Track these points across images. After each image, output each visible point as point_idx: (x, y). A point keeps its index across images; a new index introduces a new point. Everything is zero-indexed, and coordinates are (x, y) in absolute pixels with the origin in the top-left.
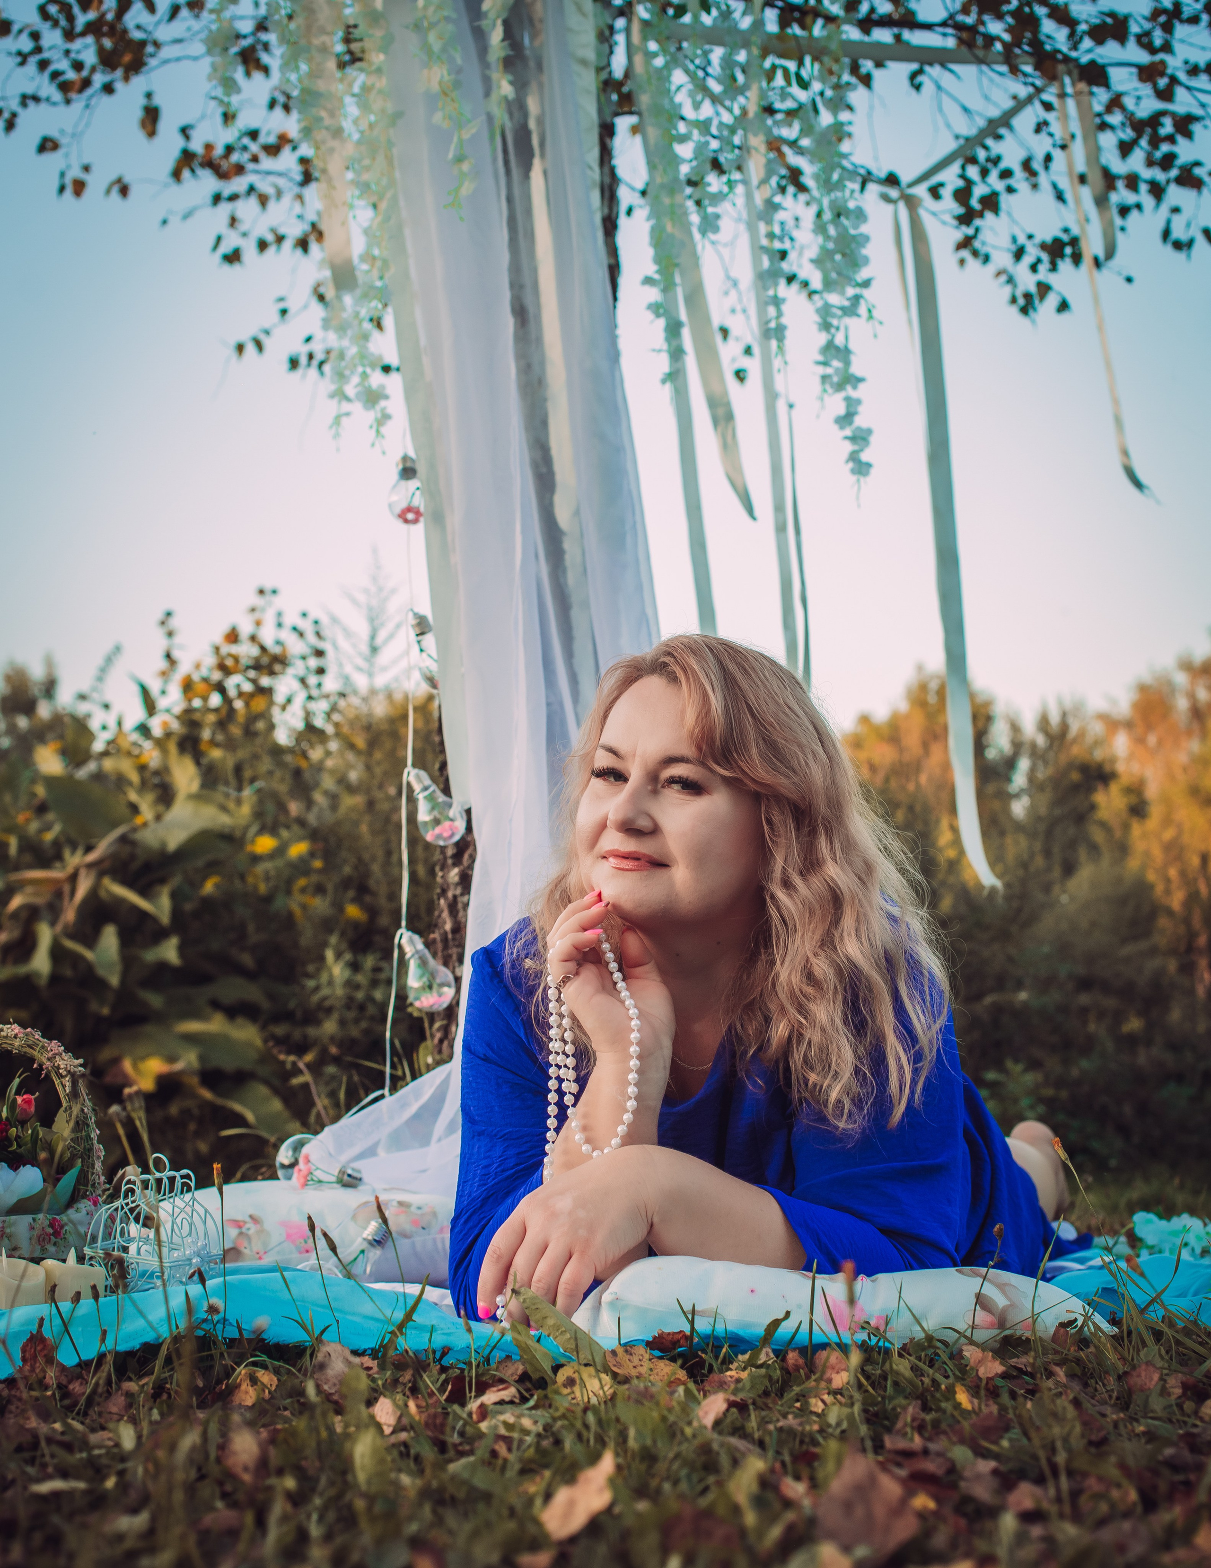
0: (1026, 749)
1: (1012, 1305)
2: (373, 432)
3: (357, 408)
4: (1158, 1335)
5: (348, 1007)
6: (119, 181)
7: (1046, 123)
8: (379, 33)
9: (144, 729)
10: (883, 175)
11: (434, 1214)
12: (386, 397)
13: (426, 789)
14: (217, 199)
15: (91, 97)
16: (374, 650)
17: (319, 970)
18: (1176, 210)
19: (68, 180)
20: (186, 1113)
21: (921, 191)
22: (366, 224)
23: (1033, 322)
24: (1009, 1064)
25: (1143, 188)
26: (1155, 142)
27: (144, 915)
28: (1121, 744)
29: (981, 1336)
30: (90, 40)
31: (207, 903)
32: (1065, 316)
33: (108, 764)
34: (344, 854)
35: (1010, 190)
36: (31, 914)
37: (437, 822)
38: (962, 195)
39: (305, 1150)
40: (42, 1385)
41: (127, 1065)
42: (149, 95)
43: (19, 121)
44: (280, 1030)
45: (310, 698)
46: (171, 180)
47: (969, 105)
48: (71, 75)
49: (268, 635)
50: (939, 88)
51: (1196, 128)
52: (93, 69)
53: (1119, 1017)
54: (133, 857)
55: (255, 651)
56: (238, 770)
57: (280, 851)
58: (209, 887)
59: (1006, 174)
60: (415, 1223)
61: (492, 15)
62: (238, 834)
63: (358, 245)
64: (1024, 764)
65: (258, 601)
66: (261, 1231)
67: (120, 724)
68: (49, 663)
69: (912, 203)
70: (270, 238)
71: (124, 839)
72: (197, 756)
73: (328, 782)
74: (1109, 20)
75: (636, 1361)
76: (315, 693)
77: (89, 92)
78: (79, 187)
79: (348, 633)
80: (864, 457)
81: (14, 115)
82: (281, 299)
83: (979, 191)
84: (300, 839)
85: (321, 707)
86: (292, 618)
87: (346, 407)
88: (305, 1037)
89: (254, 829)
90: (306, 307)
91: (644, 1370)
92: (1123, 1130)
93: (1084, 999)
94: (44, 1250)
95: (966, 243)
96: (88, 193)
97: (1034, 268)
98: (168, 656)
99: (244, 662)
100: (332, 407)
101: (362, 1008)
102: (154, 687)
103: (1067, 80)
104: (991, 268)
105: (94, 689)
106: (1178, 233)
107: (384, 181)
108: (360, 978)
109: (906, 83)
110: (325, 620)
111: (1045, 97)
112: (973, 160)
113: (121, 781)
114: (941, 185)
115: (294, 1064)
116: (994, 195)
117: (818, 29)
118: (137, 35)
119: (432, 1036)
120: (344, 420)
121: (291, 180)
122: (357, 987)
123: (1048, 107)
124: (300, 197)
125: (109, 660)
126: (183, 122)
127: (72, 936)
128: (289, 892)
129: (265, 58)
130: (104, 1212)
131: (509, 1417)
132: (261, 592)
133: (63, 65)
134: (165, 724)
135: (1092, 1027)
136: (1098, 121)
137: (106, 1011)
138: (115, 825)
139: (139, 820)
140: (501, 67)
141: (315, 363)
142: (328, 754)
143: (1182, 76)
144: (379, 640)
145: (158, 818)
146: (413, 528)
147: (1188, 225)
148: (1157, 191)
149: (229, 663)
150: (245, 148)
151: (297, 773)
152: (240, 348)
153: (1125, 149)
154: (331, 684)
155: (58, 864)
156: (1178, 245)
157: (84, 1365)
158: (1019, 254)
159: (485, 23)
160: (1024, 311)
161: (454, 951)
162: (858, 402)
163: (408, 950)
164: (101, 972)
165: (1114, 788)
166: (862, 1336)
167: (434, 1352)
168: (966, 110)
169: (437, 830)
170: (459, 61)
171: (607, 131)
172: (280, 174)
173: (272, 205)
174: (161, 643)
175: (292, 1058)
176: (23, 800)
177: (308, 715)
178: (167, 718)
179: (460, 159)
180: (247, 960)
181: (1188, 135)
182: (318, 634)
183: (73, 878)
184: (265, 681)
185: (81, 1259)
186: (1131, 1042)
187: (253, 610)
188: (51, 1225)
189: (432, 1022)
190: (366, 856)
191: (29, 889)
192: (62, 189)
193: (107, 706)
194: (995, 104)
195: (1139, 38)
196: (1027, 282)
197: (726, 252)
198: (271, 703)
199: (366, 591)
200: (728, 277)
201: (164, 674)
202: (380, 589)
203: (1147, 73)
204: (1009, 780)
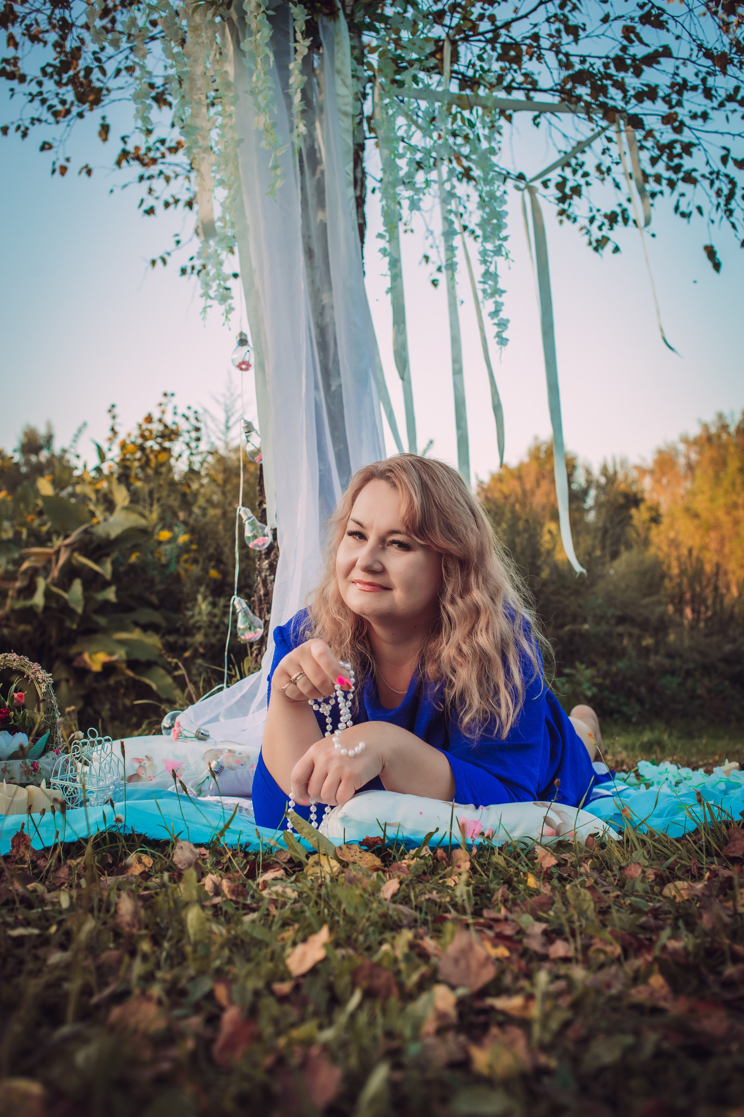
0: (594, 485)
1: (564, 823)
2: (224, 317)
3: (215, 303)
4: (644, 843)
5: (210, 627)
6: (86, 167)
7: (608, 149)
8: (231, 94)
9: (98, 469)
10: (516, 173)
11: (248, 757)
12: (232, 298)
13: (249, 518)
14: (141, 178)
15: (69, 121)
16: (228, 428)
17: (194, 606)
18: (682, 195)
19: (57, 167)
20: (118, 683)
21: (537, 184)
22: (222, 200)
23: (601, 255)
24: (578, 664)
25: (664, 182)
26: (671, 157)
27: (97, 574)
28: (647, 483)
29: (545, 840)
30: (70, 88)
31: (132, 568)
32: (617, 255)
33: (79, 489)
34: (209, 541)
35: (588, 184)
36: (33, 574)
37: (255, 537)
38: (561, 186)
39: (178, 719)
40: (22, 861)
41: (86, 656)
42: (104, 118)
43: (29, 132)
44: (171, 639)
45: (192, 454)
46: (116, 167)
47: (566, 134)
48: (59, 107)
49: (169, 419)
50: (550, 123)
51: (694, 150)
52: (72, 104)
53: (640, 638)
54: (91, 541)
55: (161, 428)
56: (151, 493)
57: (173, 540)
58: (133, 558)
59: (586, 175)
60: (238, 762)
61: (295, 86)
62: (150, 529)
63: (217, 212)
64: (593, 493)
65: (164, 400)
66: (152, 765)
67: (85, 466)
68: (49, 426)
69: (532, 191)
70: (171, 200)
71: (86, 532)
72: (128, 486)
73: (201, 501)
74: (646, 89)
75: (353, 853)
76: (194, 452)
77: (69, 117)
78: (63, 170)
79: (213, 419)
80: (505, 335)
81: (27, 129)
82: (177, 235)
83: (570, 184)
84: (185, 533)
85: (197, 459)
86: (182, 410)
87: (210, 302)
88: (185, 643)
89: (159, 527)
90: (190, 240)
91: (356, 858)
92: (641, 701)
93: (620, 629)
94: (28, 779)
95: (562, 212)
96: (68, 174)
97: (600, 228)
98: (113, 429)
99: (155, 433)
100: (202, 302)
101: (217, 627)
102: (105, 446)
103: (622, 122)
104: (577, 225)
105: (71, 446)
106: (683, 208)
107: (233, 178)
108: (216, 611)
109: (531, 122)
110: (200, 411)
111: (609, 133)
112: (568, 165)
113: (84, 499)
114: (549, 180)
115: (176, 664)
116: (579, 186)
117: (482, 92)
118: (97, 84)
119: (252, 653)
120: (208, 309)
121: (184, 169)
122: (215, 616)
123: (609, 140)
124: (188, 178)
125: (80, 431)
126: (123, 134)
127: (56, 585)
128: (178, 562)
129: (169, 98)
130: (62, 759)
131: (279, 888)
132: (165, 395)
133: (55, 102)
134: (110, 467)
135: (625, 642)
136: (639, 144)
137: (75, 627)
138: (81, 523)
139: (95, 521)
140: (299, 116)
141: (195, 271)
142: (202, 486)
143: (688, 121)
144: (231, 423)
145: (105, 520)
146: (245, 373)
147: (689, 204)
148: (672, 184)
149: (147, 433)
150: (158, 149)
151: (184, 495)
152: (154, 262)
153: (654, 161)
154: (203, 446)
155: (49, 544)
156: (683, 215)
157: (47, 849)
158: (592, 220)
159: (291, 91)
160: (596, 249)
161: (265, 606)
162: (502, 304)
163: (238, 607)
164: (72, 605)
165: (643, 507)
166: (479, 840)
167: (241, 846)
168: (565, 136)
169: (255, 542)
170: (276, 112)
171: (360, 147)
172: (177, 165)
173: (173, 182)
174: (109, 422)
175: (175, 660)
176: (31, 508)
177: (191, 463)
178: (111, 463)
179: (275, 167)
180: (154, 599)
181: (690, 154)
182: (197, 419)
183: (58, 553)
184: (167, 444)
185: (48, 785)
186: (646, 652)
187: (161, 405)
188: (33, 765)
189: (251, 647)
190: (221, 543)
191: (33, 558)
192: (54, 171)
193: (78, 456)
194: (582, 134)
195: (663, 99)
196: (597, 234)
197: (427, 216)
198: (171, 456)
199: (224, 395)
200: (428, 230)
201: (110, 439)
202: (232, 395)
203: (667, 119)
204: (584, 501)
